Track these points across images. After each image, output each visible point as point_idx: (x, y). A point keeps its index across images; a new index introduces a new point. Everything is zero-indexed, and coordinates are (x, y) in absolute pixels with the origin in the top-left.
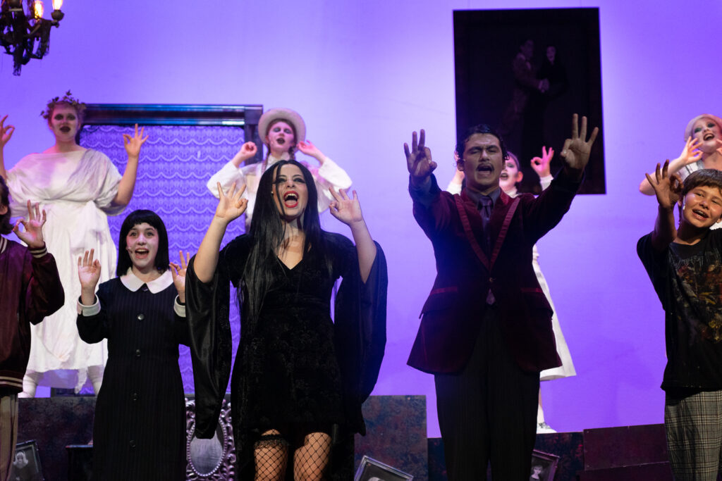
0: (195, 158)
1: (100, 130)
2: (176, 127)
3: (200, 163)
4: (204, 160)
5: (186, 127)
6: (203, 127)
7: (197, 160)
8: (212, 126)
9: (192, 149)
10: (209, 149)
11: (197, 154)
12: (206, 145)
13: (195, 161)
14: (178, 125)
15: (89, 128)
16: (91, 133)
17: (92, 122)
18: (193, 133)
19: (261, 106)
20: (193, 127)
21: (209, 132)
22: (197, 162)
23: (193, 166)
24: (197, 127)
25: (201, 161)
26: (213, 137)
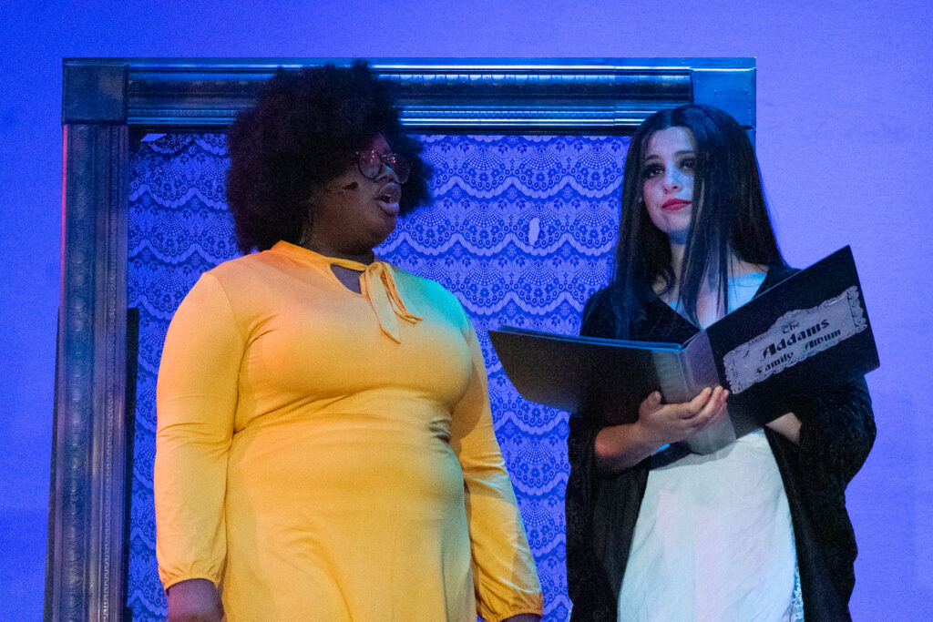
0: (522, 246)
1: (200, 149)
2: (455, 138)
3: (539, 259)
4: (552, 249)
5: (489, 139)
6: (547, 138)
7: (527, 250)
8: (577, 131)
9: (511, 213)
10: (567, 213)
11: (527, 229)
12: (558, 199)
13: (519, 251)
14: (462, 131)
15: (157, 143)
16: (167, 157)
17: (172, 121)
18: (512, 157)
19: (750, 62)
20: (513, 139)
21: (568, 154)
22: (529, 255)
23: (513, 271)
24: (528, 138)
25: (543, 253)
26: (580, 172)
